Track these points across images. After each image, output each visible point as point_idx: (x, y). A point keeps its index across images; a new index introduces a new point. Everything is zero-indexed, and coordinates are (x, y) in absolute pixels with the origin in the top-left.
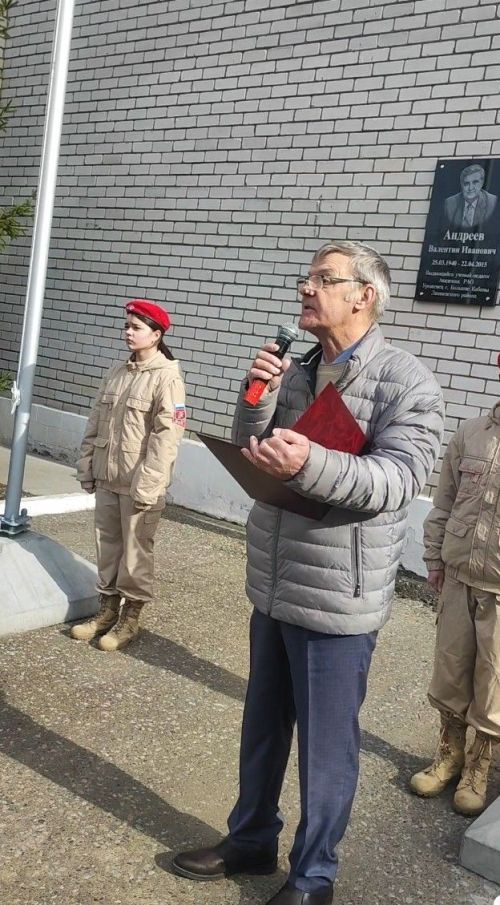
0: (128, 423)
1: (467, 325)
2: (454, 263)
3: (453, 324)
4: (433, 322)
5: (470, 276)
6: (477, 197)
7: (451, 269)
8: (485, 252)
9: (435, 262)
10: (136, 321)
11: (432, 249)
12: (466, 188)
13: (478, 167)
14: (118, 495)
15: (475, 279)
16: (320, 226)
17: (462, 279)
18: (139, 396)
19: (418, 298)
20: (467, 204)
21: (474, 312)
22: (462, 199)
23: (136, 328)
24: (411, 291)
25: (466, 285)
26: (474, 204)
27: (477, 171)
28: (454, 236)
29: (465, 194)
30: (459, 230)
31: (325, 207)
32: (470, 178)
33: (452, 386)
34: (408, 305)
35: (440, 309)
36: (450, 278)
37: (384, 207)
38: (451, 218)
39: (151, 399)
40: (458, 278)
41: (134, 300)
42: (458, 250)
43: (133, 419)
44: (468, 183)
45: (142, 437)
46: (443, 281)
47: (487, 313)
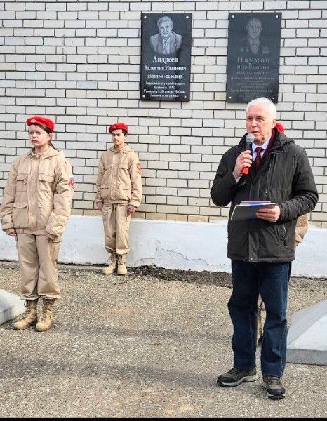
0: (41, 190)
1: (174, 113)
2: (162, 77)
3: (166, 113)
4: (153, 113)
5: (172, 83)
6: (170, 36)
7: (160, 80)
8: (180, 69)
9: (149, 76)
10: (38, 128)
11: (146, 68)
12: (162, 31)
13: (167, 18)
14: (35, 236)
15: (176, 86)
16: (66, 55)
17: (168, 86)
18: (46, 173)
19: (141, 99)
20: (164, 41)
21: (177, 105)
22: (161, 38)
23: (38, 133)
24: (137, 95)
25: (171, 90)
26: (169, 40)
27: (166, 20)
28: (159, 60)
29: (162, 34)
30: (162, 56)
31: (68, 42)
32: (163, 25)
33: (171, 151)
34: (135, 103)
35: (156, 105)
36: (161, 86)
37: (110, 42)
38: (155, 49)
39: (54, 174)
40: (166, 86)
41: (34, 116)
42: (163, 68)
43: (43, 187)
44: (163, 28)
45: (50, 198)
46: (156, 88)
47: (185, 105)
